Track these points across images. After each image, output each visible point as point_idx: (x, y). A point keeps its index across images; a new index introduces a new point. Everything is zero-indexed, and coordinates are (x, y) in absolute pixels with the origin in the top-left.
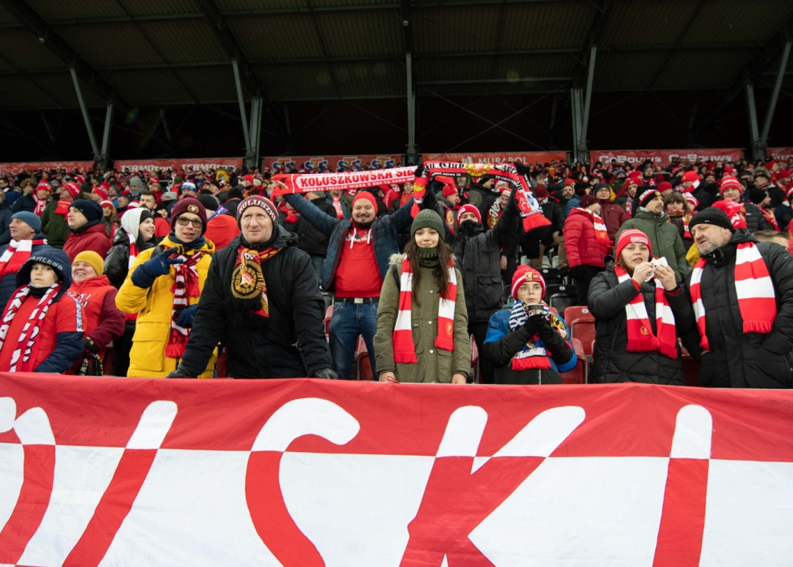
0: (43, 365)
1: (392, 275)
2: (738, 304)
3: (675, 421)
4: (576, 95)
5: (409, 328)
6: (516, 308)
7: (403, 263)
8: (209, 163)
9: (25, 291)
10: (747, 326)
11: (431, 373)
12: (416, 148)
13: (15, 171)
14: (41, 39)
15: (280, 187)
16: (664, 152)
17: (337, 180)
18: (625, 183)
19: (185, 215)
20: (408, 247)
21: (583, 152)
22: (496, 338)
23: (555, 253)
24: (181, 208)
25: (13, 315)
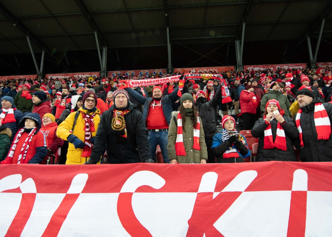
0: (31, 161)
1: (173, 120)
2: (315, 128)
3: (293, 176)
4: (237, 43)
5: (182, 141)
6: (224, 133)
7: (178, 115)
8: (86, 75)
9: (23, 130)
10: (319, 137)
11: (192, 159)
12: (171, 66)
13: (4, 80)
14: (14, 25)
15: (123, 85)
16: (274, 65)
17: (147, 82)
18: (260, 79)
19: (89, 98)
20: (179, 108)
21: (241, 66)
22: (217, 145)
23: (233, 108)
24: (87, 95)
25: (18, 140)
